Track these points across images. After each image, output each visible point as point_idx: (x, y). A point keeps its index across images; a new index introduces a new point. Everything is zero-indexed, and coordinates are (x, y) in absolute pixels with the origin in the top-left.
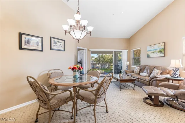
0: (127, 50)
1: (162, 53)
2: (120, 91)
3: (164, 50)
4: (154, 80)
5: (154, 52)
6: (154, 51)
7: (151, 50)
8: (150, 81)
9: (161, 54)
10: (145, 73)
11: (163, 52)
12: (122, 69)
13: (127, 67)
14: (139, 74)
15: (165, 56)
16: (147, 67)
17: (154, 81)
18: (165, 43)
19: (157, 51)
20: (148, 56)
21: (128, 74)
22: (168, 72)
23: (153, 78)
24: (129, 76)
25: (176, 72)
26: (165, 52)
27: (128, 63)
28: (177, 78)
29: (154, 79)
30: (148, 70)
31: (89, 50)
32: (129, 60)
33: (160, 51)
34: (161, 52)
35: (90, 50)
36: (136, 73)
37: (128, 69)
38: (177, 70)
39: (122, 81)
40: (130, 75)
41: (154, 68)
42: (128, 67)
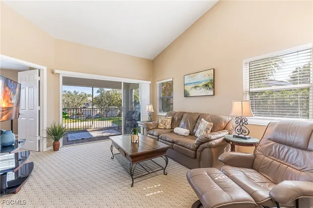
0: (150, 82)
1: (210, 88)
2: (132, 186)
3: (213, 82)
4: (206, 148)
5: (196, 87)
6: (197, 85)
7: (191, 82)
8: (197, 148)
9: (207, 91)
10: (183, 129)
11: (211, 86)
12: (139, 120)
13: (150, 115)
14: (172, 131)
15: (214, 95)
16: (185, 116)
17: (206, 150)
18: (214, 69)
19: (201, 85)
20: (186, 95)
21: (151, 132)
22: (223, 125)
23: (202, 143)
24: (153, 135)
25: (242, 125)
26: (214, 87)
27: (150, 108)
28: (246, 139)
29: (206, 144)
30: (188, 122)
31: (53, 73)
32: (152, 102)
33: (206, 85)
34: (209, 86)
35: (56, 71)
36: (166, 129)
37: (151, 121)
38: (244, 121)
39: (137, 158)
40: (155, 134)
41: (198, 117)
42: (152, 116)
